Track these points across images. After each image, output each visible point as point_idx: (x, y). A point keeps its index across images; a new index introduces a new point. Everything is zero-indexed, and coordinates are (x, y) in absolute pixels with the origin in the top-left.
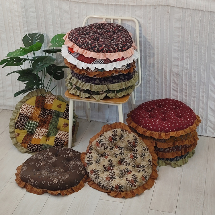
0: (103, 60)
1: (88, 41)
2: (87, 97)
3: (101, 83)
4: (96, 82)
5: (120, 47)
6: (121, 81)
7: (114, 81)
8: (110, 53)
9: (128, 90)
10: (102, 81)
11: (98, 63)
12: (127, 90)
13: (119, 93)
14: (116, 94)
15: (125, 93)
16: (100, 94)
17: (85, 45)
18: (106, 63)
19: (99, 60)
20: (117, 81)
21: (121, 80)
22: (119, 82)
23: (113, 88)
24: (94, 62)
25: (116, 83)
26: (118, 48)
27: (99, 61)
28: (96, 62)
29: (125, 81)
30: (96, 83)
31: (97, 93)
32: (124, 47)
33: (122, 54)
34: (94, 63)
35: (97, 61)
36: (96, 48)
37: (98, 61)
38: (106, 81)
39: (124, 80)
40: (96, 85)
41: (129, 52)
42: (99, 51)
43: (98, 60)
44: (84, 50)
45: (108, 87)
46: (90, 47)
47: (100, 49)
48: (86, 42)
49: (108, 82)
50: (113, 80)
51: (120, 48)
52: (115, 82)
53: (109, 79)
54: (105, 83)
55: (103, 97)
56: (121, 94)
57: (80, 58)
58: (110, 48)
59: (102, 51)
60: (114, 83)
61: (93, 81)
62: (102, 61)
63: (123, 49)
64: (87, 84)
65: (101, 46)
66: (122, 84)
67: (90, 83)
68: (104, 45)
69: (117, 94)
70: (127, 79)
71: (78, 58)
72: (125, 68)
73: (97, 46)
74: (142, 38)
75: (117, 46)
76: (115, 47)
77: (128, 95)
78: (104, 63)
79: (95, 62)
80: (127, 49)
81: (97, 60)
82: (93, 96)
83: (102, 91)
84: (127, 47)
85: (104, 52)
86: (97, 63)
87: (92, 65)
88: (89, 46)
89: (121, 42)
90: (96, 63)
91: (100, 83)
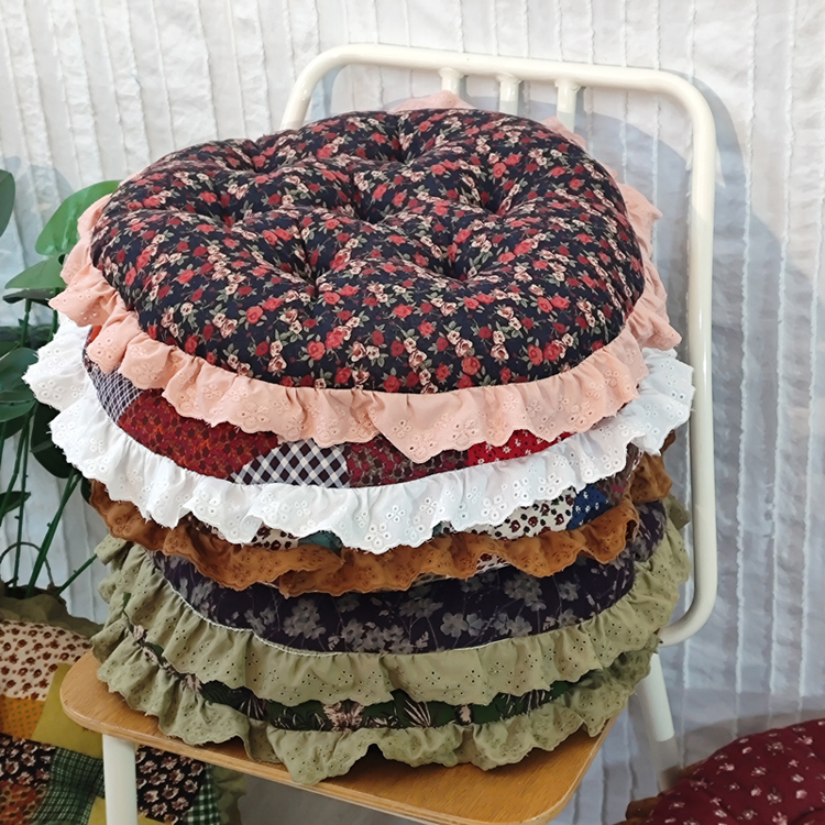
0: (337, 453)
1: (217, 276)
2: (218, 739)
3: (334, 640)
4: (293, 627)
5: (499, 337)
6: (514, 627)
7: (454, 624)
8: (402, 390)
9: (586, 698)
10: (347, 618)
11: (294, 474)
12: (576, 698)
13: (500, 730)
14: (467, 737)
15: (557, 722)
16: (328, 726)
17: (187, 309)
18: (366, 482)
19: (305, 450)
20: (473, 624)
21: (512, 617)
22: (490, 635)
23: (441, 685)
24: (256, 466)
25: (465, 641)
26: (483, 347)
27: (304, 462)
28: (275, 463)
29: (556, 626)
30: (290, 632)
31: (306, 717)
32: (546, 335)
33: (514, 405)
34: (257, 476)
35: (284, 462)
36: (277, 346)
37: (294, 462)
38: (383, 624)
39: (544, 614)
40: (294, 653)
41: (590, 383)
42: (298, 373)
43: (295, 450)
44: (179, 352)
45: (393, 675)
46: (227, 333)
47: (316, 351)
48: (196, 281)
49: (397, 630)
50: (437, 618)
51: (499, 354)
52: (456, 634)
53: (406, 610)
54: (369, 642)
55: (351, 762)
56: (512, 731)
57: (145, 420)
58: (410, 344)
59: (333, 371)
60: (449, 643)
61: (269, 615)
62: (325, 463)
63: (534, 355)
64: (222, 631)
65: (323, 331)
66: (520, 649)
67: (242, 623)
68: (355, 322)
69: (480, 741)
70: (567, 605)
71: (129, 421)
72: (550, 520)
73: (285, 327)
74: (746, 238)
75: (476, 330)
76: (453, 336)
77: (580, 738)
78: (353, 479)
79: (265, 464)
80: (574, 357)
81: (285, 449)
82: (272, 734)
83: (348, 705)
84: (569, 340)
85: (350, 384)
86: (285, 476)
87: (240, 485)
88: (219, 318)
89: (524, 287)
90: (275, 475)
91: (324, 638)
